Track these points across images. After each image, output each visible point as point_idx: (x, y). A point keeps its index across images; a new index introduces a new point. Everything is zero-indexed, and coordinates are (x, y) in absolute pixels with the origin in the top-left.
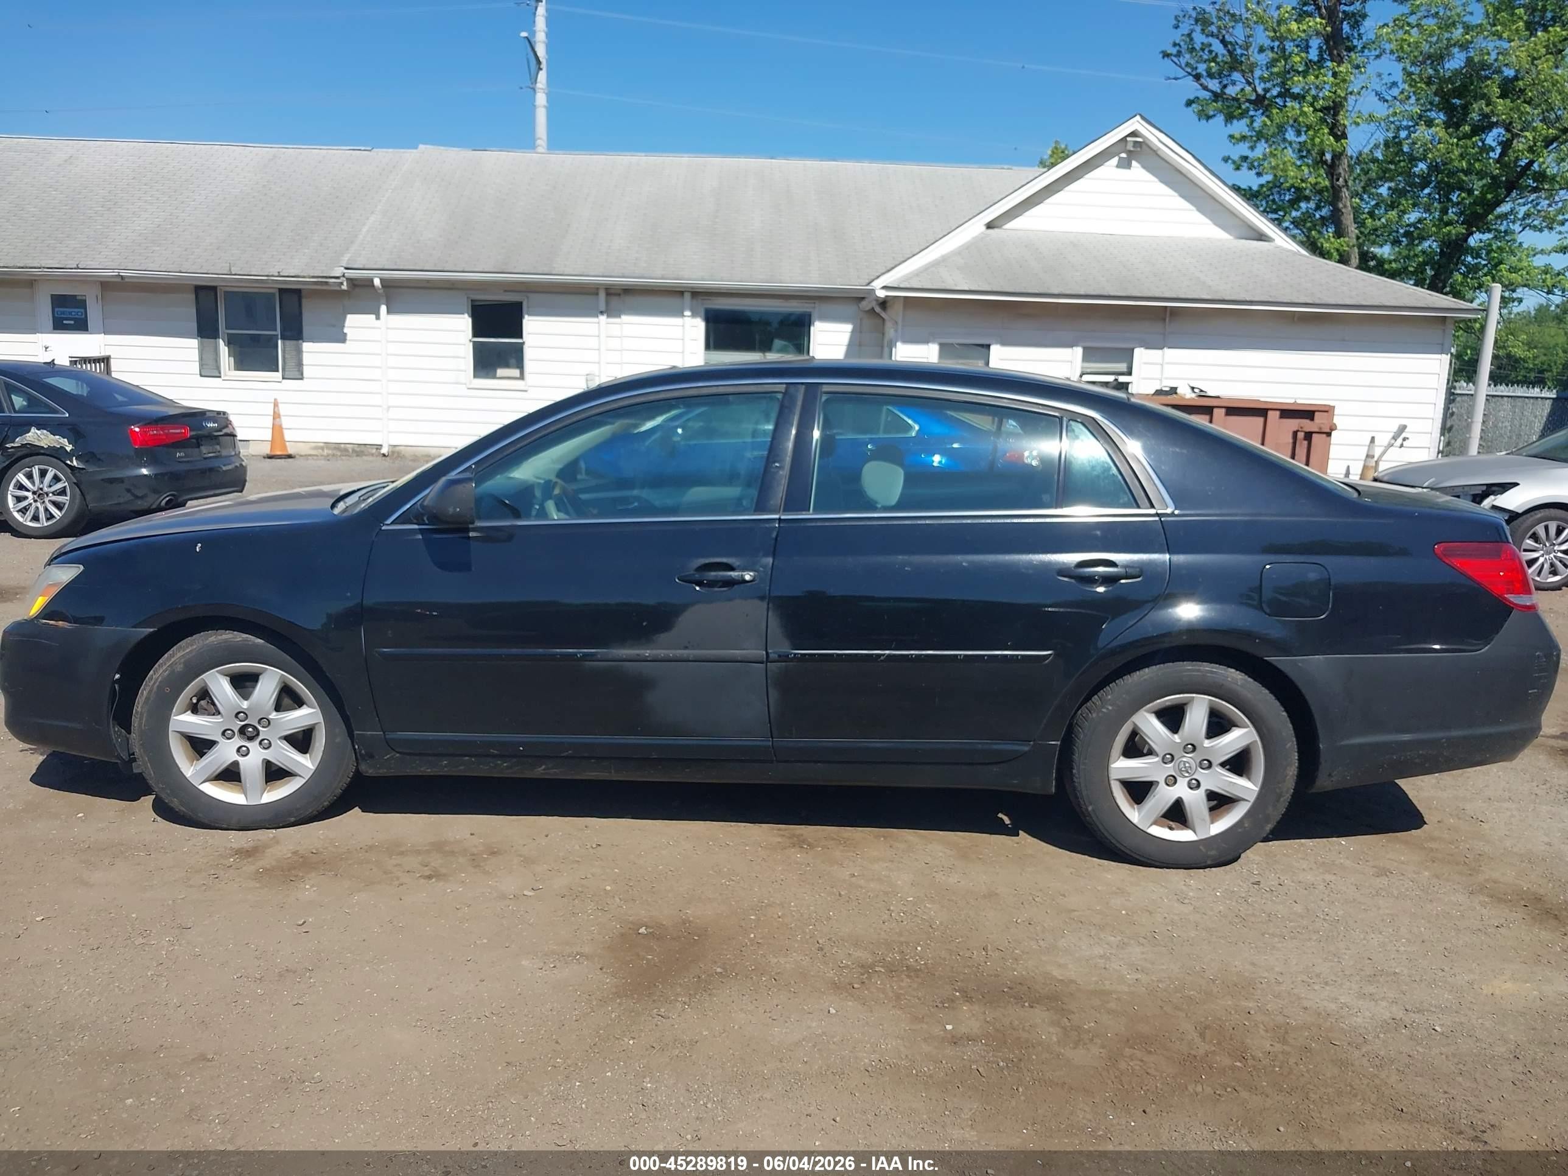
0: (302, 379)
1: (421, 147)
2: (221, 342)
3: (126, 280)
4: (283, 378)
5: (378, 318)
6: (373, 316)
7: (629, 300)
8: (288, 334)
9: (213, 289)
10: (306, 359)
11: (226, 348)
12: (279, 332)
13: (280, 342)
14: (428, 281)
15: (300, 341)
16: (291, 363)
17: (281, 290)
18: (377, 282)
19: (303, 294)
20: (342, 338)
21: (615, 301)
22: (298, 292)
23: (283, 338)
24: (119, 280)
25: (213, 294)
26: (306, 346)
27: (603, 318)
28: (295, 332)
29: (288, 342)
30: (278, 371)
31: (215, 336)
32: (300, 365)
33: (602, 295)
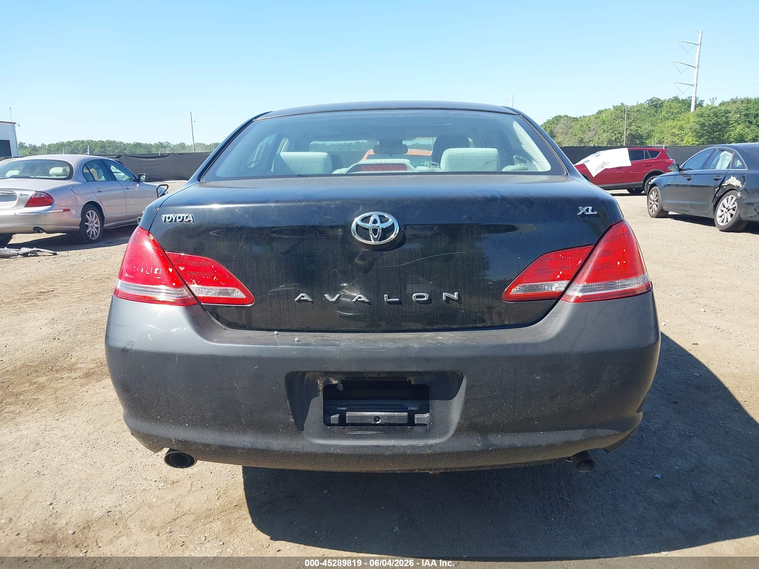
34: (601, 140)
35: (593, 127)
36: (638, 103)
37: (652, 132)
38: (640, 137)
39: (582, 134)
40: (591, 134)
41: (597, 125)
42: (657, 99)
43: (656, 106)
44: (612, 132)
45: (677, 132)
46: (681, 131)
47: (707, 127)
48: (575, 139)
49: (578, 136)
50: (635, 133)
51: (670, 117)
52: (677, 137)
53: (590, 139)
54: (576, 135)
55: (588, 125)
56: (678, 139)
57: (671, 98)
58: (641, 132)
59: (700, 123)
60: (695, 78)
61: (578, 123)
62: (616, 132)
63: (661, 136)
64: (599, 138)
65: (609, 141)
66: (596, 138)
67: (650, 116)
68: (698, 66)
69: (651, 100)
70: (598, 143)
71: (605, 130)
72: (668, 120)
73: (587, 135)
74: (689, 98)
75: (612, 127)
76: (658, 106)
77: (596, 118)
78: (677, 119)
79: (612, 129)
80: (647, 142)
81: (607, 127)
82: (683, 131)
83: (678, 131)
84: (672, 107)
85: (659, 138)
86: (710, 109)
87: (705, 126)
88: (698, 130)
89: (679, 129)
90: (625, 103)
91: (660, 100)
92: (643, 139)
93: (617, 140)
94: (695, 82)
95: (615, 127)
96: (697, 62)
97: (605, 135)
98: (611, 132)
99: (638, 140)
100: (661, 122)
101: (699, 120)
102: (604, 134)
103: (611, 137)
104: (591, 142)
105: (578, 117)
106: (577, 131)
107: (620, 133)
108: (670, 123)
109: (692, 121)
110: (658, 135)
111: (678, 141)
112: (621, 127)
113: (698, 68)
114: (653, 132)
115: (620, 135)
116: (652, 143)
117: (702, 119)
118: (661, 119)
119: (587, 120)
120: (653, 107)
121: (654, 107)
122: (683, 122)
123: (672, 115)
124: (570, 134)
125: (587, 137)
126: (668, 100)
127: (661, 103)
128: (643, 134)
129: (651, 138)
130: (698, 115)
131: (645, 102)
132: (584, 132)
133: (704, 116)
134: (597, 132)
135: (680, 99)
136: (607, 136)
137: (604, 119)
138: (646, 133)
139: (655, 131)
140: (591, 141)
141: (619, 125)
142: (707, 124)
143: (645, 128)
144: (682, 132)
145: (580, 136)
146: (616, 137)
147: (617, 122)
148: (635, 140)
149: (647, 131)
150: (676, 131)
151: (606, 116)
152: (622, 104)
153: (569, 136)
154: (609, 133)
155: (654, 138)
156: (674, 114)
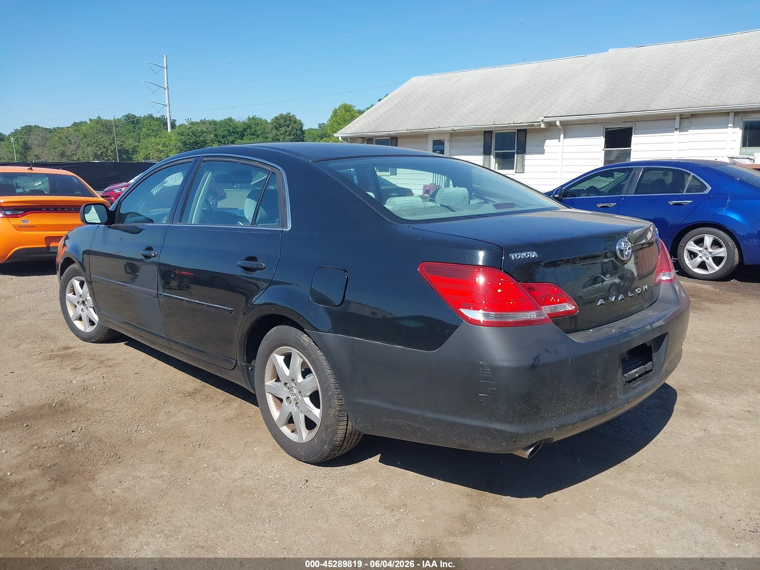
0: (523, 173)
1: (610, 50)
2: (492, 157)
3: (456, 131)
4: (516, 173)
5: (559, 141)
6: (558, 140)
7: (695, 120)
8: (520, 151)
9: (491, 132)
10: (527, 163)
11: (494, 159)
12: (515, 151)
13: (516, 155)
14: (584, 120)
15: (524, 154)
16: (520, 165)
17: (518, 130)
18: (558, 123)
19: (527, 131)
20: (543, 152)
21: (685, 122)
22: (525, 131)
23: (517, 153)
24: (453, 131)
25: (491, 134)
26: (527, 157)
27: (677, 133)
28: (522, 151)
29: (519, 155)
30: (513, 169)
31: (490, 154)
32: (523, 166)
33: (678, 119)
34: (86, 153)
35: (74, 140)
36: (114, 118)
37: (136, 147)
38: (127, 152)
39: (63, 147)
40: (73, 147)
41: (78, 138)
42: (133, 115)
43: (133, 122)
44: (96, 147)
45: (162, 149)
46: (165, 148)
47: (188, 145)
48: (55, 152)
49: (58, 149)
50: (120, 148)
51: (151, 134)
52: (163, 153)
53: (73, 153)
54: (55, 148)
55: (67, 138)
56: (164, 155)
57: (146, 115)
58: (126, 147)
59: (182, 141)
60: (167, 99)
61: (55, 135)
62: (101, 146)
63: (146, 152)
64: (83, 152)
65: (95, 155)
66: (80, 152)
67: (130, 131)
68: (168, 88)
69: (127, 116)
70: (83, 157)
71: (89, 144)
72: (150, 136)
73: (69, 148)
74: (162, 117)
75: (95, 141)
76: (135, 122)
77: (76, 131)
78: (159, 136)
79: (96, 143)
80: (134, 157)
81: (90, 141)
82: (167, 147)
83: (163, 147)
84: (152, 124)
85: (145, 154)
86: (188, 129)
87: (187, 144)
88: (181, 148)
89: (163, 146)
90: (102, 117)
91: (136, 117)
92: (129, 154)
93: (103, 154)
94: (167, 102)
95: (99, 141)
96: (166, 84)
97: (89, 149)
98: (95, 145)
99: (124, 155)
100: (144, 138)
101: (181, 138)
102: (89, 147)
103: (96, 151)
104: (74, 156)
105: (52, 128)
106: (56, 143)
107: (105, 147)
108: (153, 139)
109: (174, 139)
110: (144, 151)
111: (163, 157)
112: (105, 141)
113: (168, 89)
114: (138, 148)
115: (106, 149)
116: (139, 158)
117: (182, 137)
118: (144, 136)
119: (65, 132)
120: (130, 123)
121: (132, 123)
122: (166, 140)
123: (153, 132)
124: (49, 146)
125: (69, 150)
126: (144, 117)
127: (137, 120)
128: (128, 149)
129: (137, 153)
130: (179, 134)
131: (122, 117)
132: (64, 145)
133: (184, 135)
134: (79, 145)
135: (155, 117)
136: (92, 150)
137: (85, 132)
138: (131, 148)
139: (140, 146)
140: (74, 154)
141: (103, 139)
142: (188, 142)
143: (129, 144)
144: (167, 149)
145: (61, 149)
146: (102, 151)
147: (100, 136)
148: (121, 155)
149: (131, 146)
150: (160, 147)
151: (86, 129)
152: (99, 117)
153: (48, 149)
154: (93, 147)
155: (140, 153)
156: (154, 131)
